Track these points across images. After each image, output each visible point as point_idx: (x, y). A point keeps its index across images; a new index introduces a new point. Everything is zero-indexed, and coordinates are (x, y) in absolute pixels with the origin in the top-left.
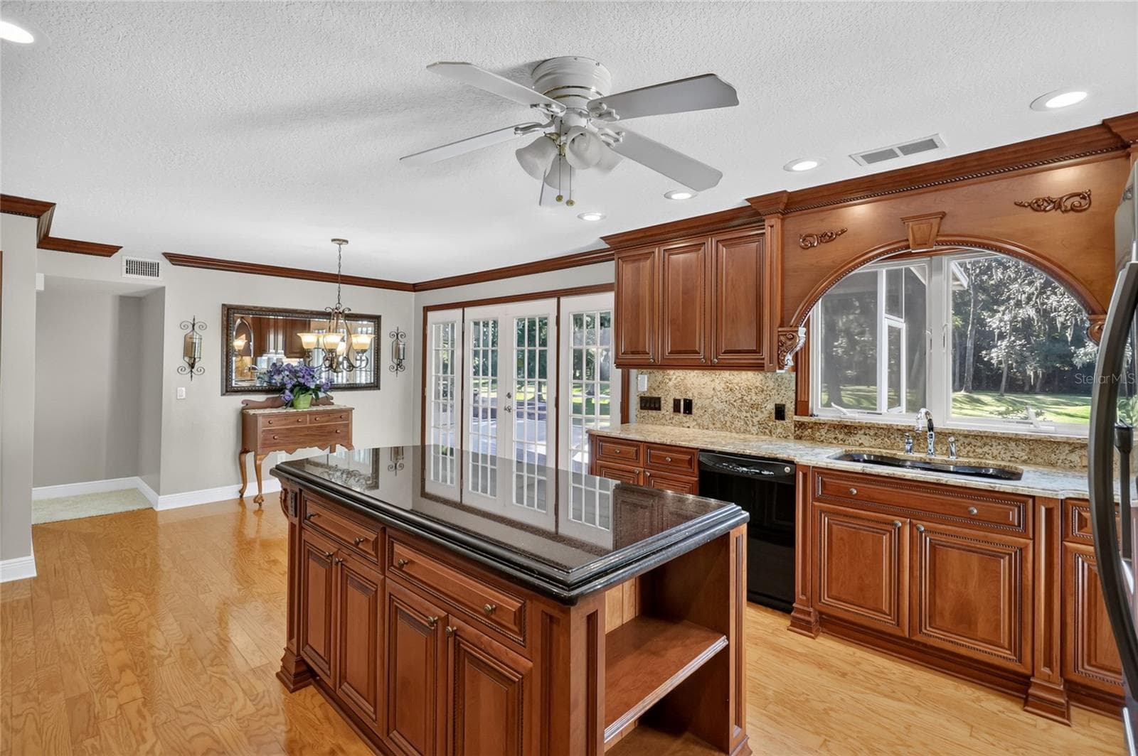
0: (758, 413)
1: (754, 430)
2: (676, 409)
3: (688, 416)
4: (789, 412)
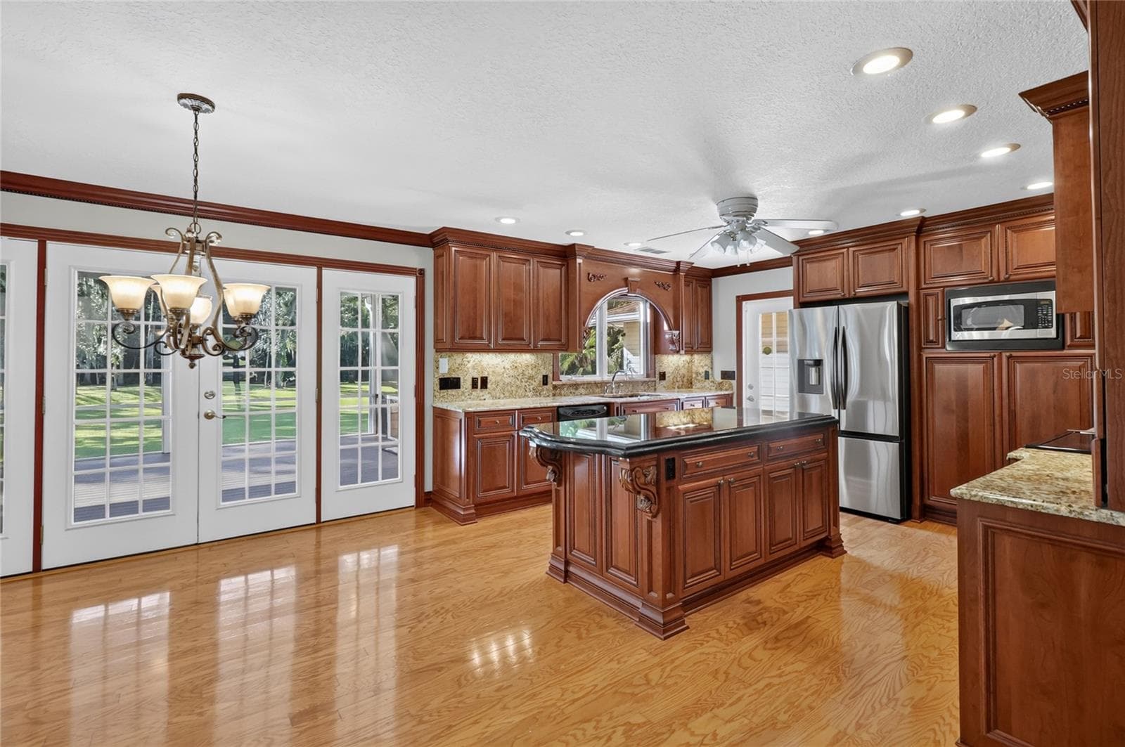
0: (533, 382)
1: (529, 394)
2: (474, 385)
3: (484, 390)
4: (550, 380)
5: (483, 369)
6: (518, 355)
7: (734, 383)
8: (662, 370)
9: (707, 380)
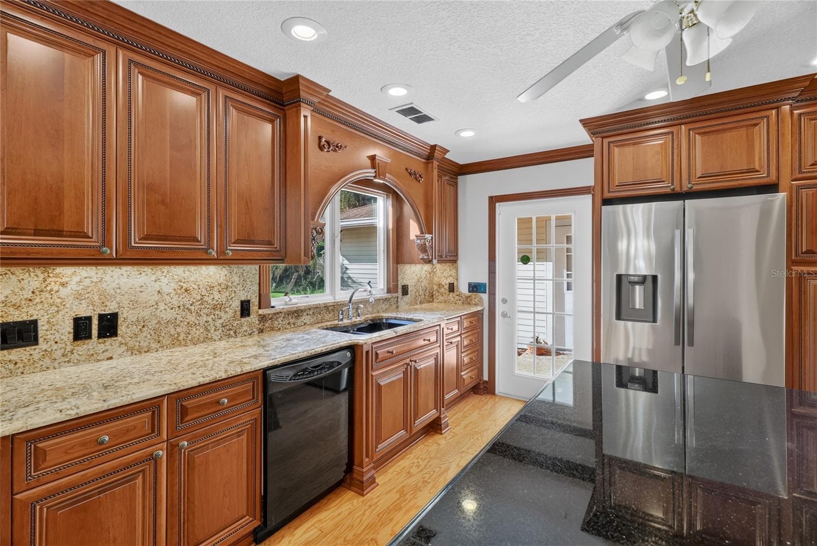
0: (222, 314)
1: (216, 335)
2: (80, 334)
3: (109, 341)
4: (254, 308)
5: (103, 294)
6: (192, 268)
7: (485, 297)
8: (405, 282)
9: (451, 293)
